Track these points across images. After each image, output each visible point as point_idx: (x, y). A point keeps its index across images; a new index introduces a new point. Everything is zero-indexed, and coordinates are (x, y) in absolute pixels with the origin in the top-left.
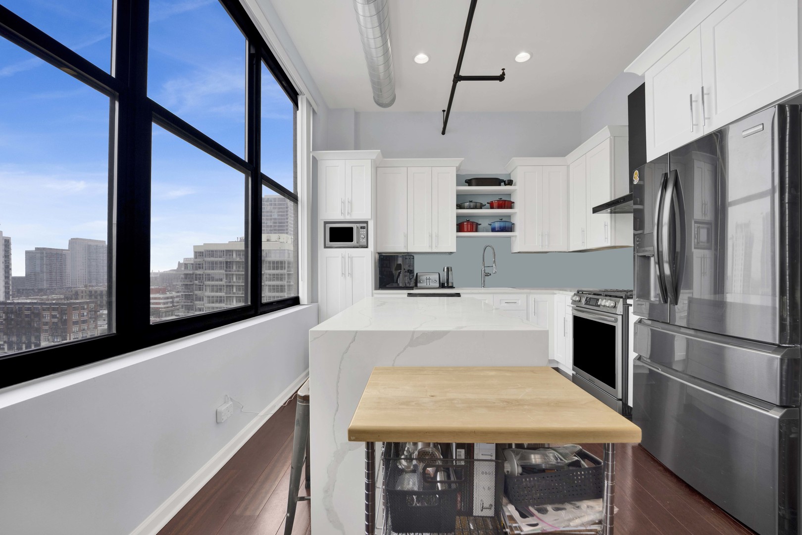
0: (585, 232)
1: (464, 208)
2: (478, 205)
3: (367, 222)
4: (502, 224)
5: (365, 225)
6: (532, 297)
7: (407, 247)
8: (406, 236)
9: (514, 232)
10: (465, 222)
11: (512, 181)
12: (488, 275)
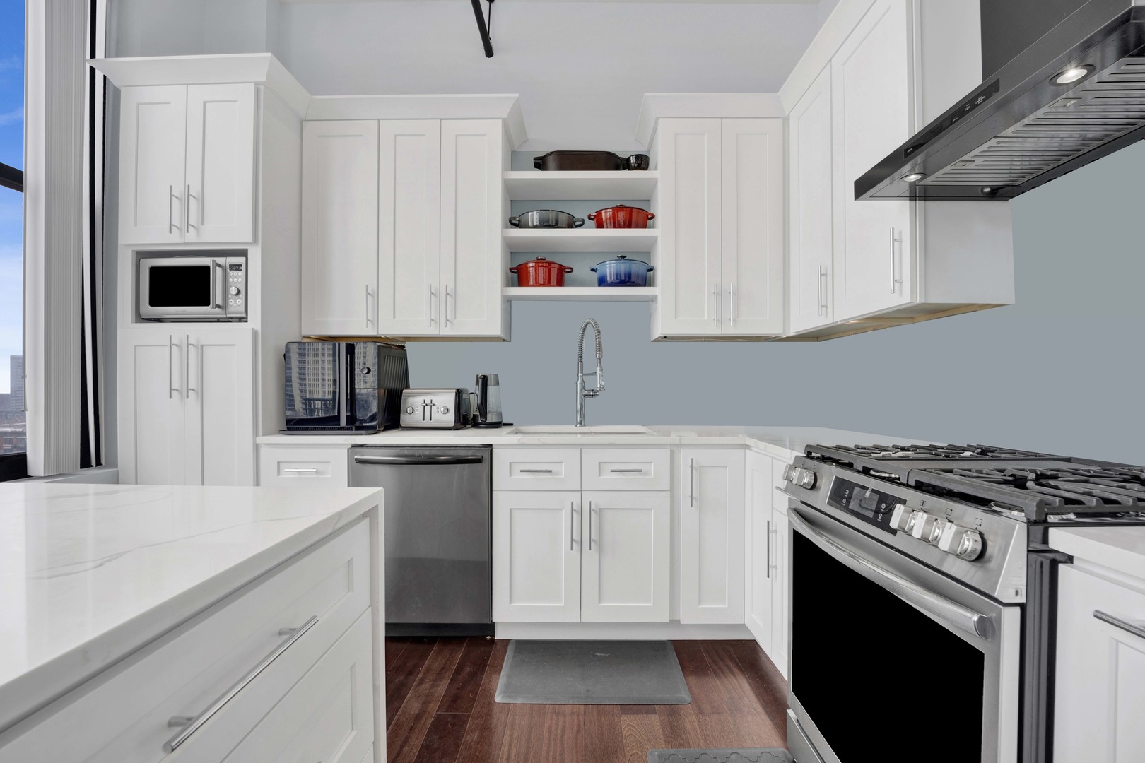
0: (829, 278)
1: (527, 226)
2: (563, 218)
3: (243, 253)
4: (623, 267)
5: (239, 260)
7: (376, 321)
8: (375, 295)
9: (653, 286)
10: (532, 261)
11: (647, 157)
12: (593, 394)
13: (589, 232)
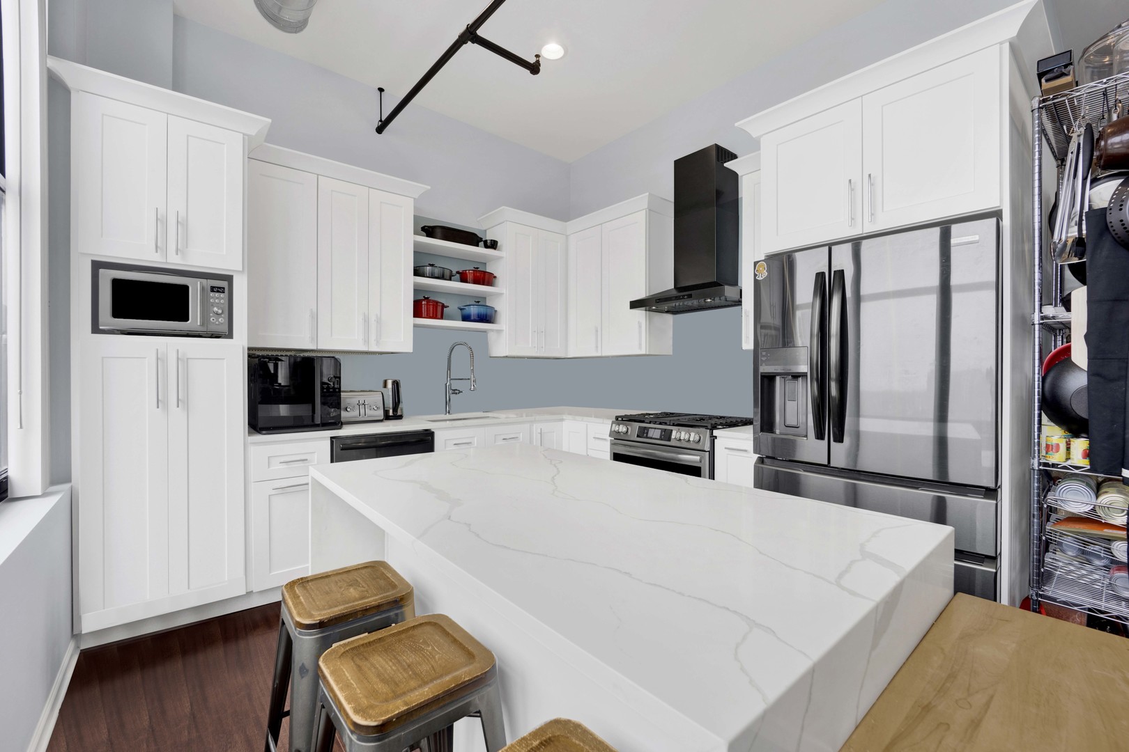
0: (599, 332)
1: (424, 276)
2: (447, 273)
3: (229, 279)
4: (479, 310)
5: (224, 284)
6: (536, 428)
8: (315, 317)
9: (496, 323)
11: (497, 242)
12: (456, 392)
13: (455, 285)
